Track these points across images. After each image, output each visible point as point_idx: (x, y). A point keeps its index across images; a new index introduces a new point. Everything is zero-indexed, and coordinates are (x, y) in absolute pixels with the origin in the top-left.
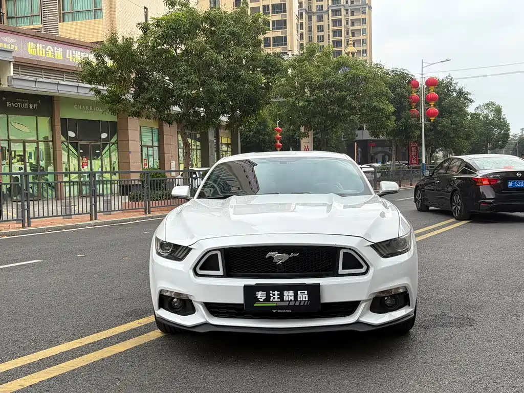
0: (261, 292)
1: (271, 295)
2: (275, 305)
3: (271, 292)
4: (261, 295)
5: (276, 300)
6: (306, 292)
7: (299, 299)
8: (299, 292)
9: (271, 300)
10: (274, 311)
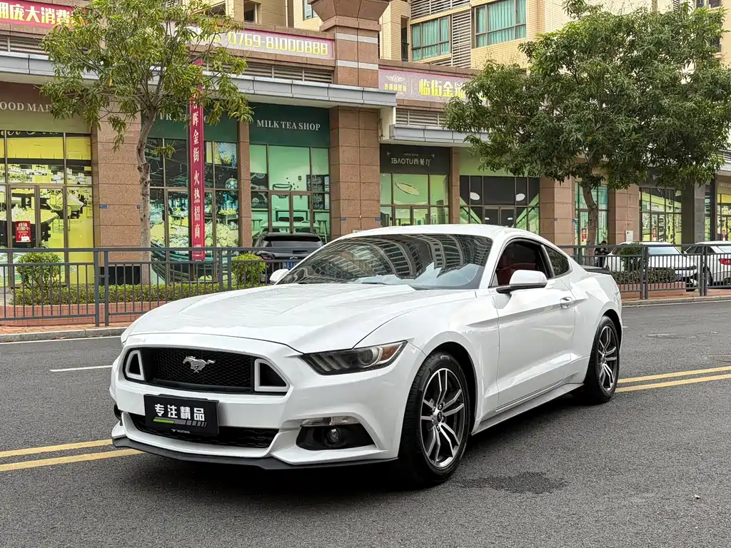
0: (159, 405)
1: (169, 410)
2: (173, 422)
3: (169, 406)
4: (159, 408)
5: (174, 416)
6: (202, 410)
7: (195, 419)
8: (195, 409)
9: (169, 416)
10: (174, 430)
